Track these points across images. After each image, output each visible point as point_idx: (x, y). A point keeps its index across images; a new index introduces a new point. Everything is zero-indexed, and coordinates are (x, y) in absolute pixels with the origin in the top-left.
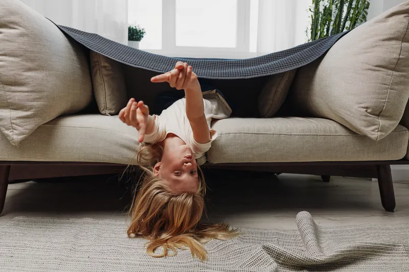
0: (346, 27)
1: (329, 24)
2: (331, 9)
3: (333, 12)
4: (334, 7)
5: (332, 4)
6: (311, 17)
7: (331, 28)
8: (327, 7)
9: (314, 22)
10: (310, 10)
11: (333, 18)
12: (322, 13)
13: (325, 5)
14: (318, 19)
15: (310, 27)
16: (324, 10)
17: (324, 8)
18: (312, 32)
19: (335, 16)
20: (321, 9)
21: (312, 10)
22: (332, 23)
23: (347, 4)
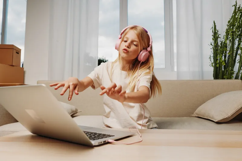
0: (238, 54)
1: (226, 52)
2: (226, 43)
3: (228, 45)
4: (228, 42)
5: (227, 40)
6: (212, 49)
7: (227, 55)
8: (223, 42)
9: (215, 52)
10: (211, 44)
11: (228, 49)
12: (220, 46)
13: (222, 41)
14: (217, 50)
15: (212, 55)
16: (221, 44)
17: (221, 43)
18: (214, 58)
19: (230, 47)
20: (219, 44)
21: (213, 44)
22: (228, 52)
23: (238, 39)
